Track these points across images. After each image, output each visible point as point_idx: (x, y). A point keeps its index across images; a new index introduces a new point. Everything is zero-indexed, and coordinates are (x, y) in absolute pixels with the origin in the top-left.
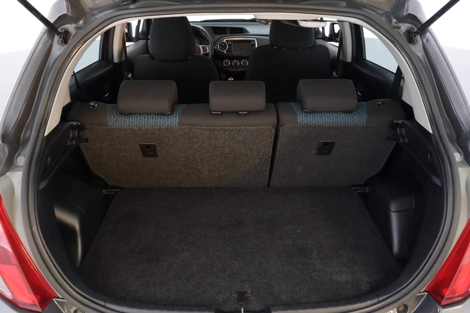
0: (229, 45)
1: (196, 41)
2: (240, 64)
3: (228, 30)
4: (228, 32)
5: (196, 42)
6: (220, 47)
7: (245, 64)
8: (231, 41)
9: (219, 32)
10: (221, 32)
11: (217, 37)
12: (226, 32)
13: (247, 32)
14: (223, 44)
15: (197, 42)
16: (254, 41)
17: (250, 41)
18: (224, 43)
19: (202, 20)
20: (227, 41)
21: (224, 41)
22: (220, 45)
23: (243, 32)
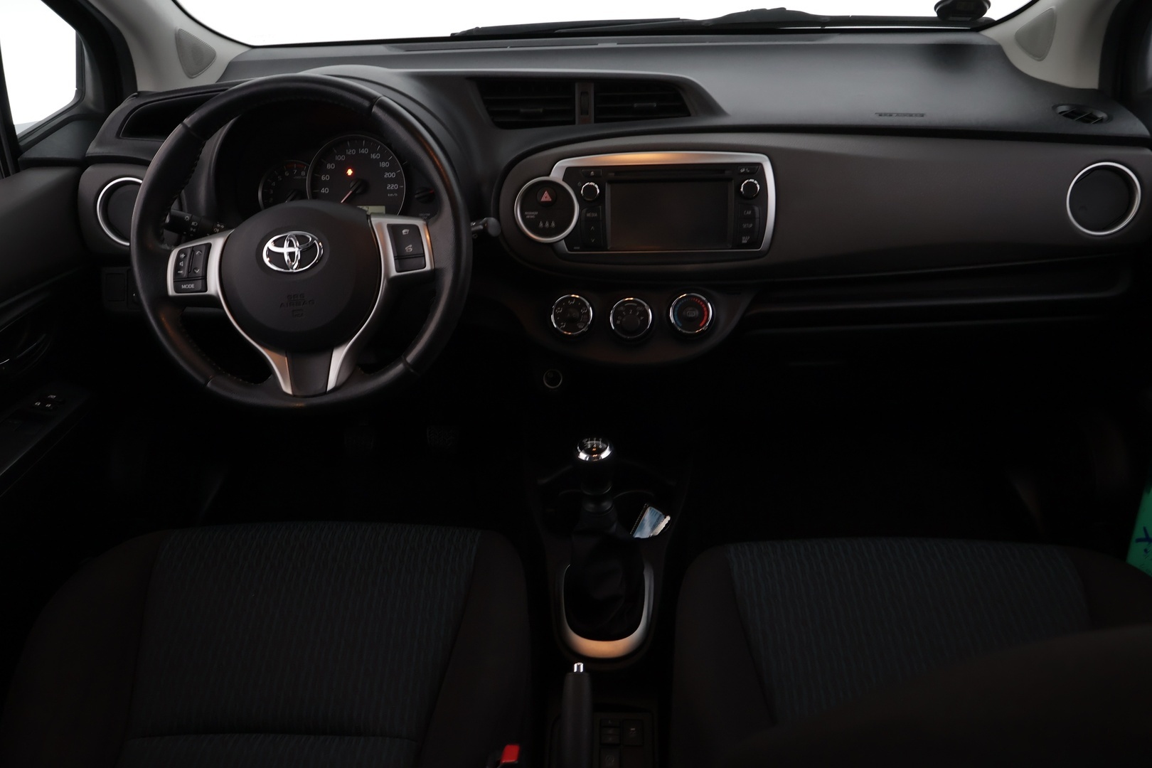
0: (590, 201)
1: (383, 165)
2: (661, 317)
3: (584, 93)
4: (584, 112)
5: (387, 175)
6: (531, 215)
7: (691, 320)
8: (601, 174)
9: (522, 110)
10: (541, 110)
11: (511, 144)
12: (572, 112)
13: (708, 106)
14: (546, 197)
15: (392, 175)
16: (757, 170)
17: (727, 173)
18: (553, 185)
19: (459, 28)
20: (570, 173)
21: (557, 174)
22: (530, 200)
23: (683, 111)
